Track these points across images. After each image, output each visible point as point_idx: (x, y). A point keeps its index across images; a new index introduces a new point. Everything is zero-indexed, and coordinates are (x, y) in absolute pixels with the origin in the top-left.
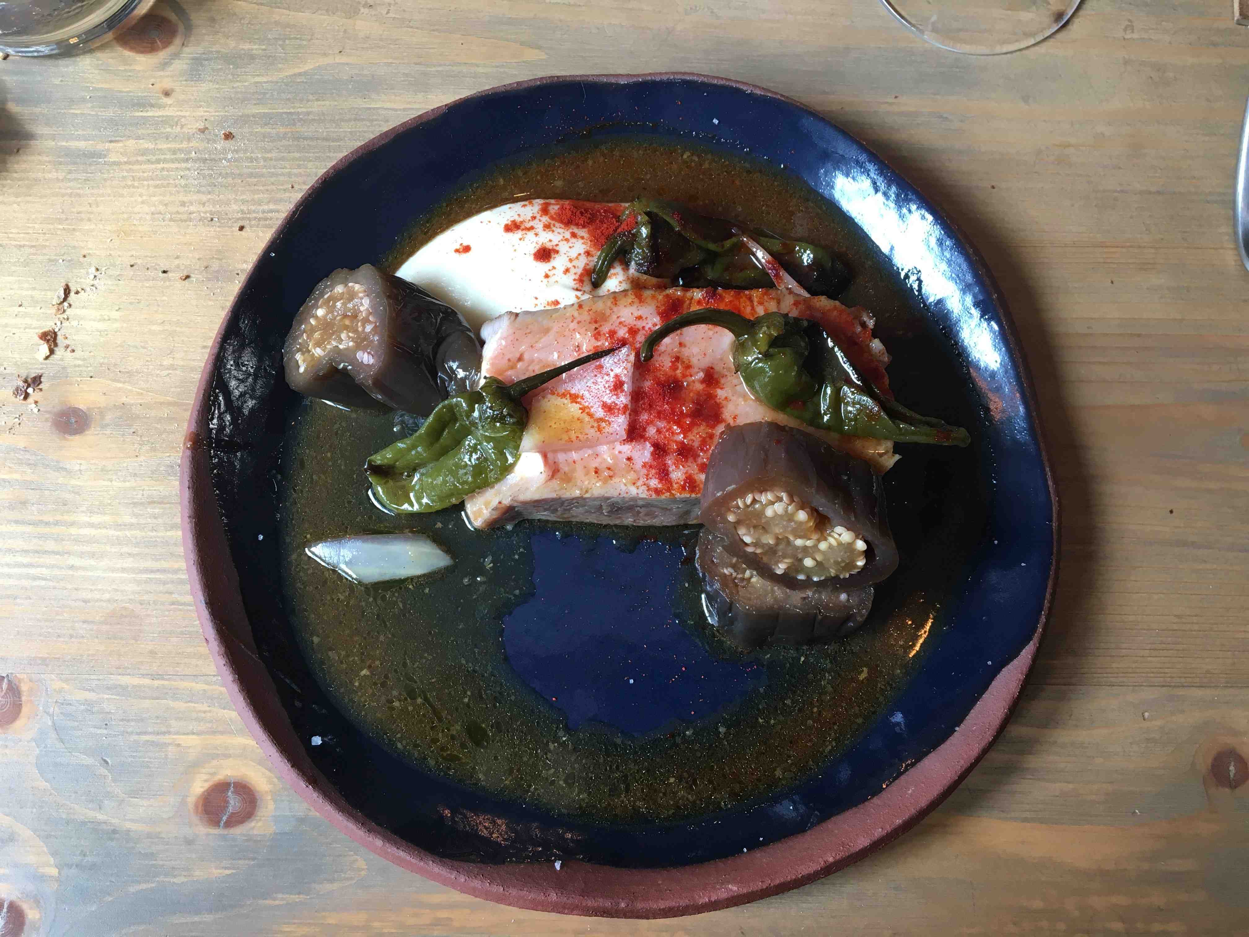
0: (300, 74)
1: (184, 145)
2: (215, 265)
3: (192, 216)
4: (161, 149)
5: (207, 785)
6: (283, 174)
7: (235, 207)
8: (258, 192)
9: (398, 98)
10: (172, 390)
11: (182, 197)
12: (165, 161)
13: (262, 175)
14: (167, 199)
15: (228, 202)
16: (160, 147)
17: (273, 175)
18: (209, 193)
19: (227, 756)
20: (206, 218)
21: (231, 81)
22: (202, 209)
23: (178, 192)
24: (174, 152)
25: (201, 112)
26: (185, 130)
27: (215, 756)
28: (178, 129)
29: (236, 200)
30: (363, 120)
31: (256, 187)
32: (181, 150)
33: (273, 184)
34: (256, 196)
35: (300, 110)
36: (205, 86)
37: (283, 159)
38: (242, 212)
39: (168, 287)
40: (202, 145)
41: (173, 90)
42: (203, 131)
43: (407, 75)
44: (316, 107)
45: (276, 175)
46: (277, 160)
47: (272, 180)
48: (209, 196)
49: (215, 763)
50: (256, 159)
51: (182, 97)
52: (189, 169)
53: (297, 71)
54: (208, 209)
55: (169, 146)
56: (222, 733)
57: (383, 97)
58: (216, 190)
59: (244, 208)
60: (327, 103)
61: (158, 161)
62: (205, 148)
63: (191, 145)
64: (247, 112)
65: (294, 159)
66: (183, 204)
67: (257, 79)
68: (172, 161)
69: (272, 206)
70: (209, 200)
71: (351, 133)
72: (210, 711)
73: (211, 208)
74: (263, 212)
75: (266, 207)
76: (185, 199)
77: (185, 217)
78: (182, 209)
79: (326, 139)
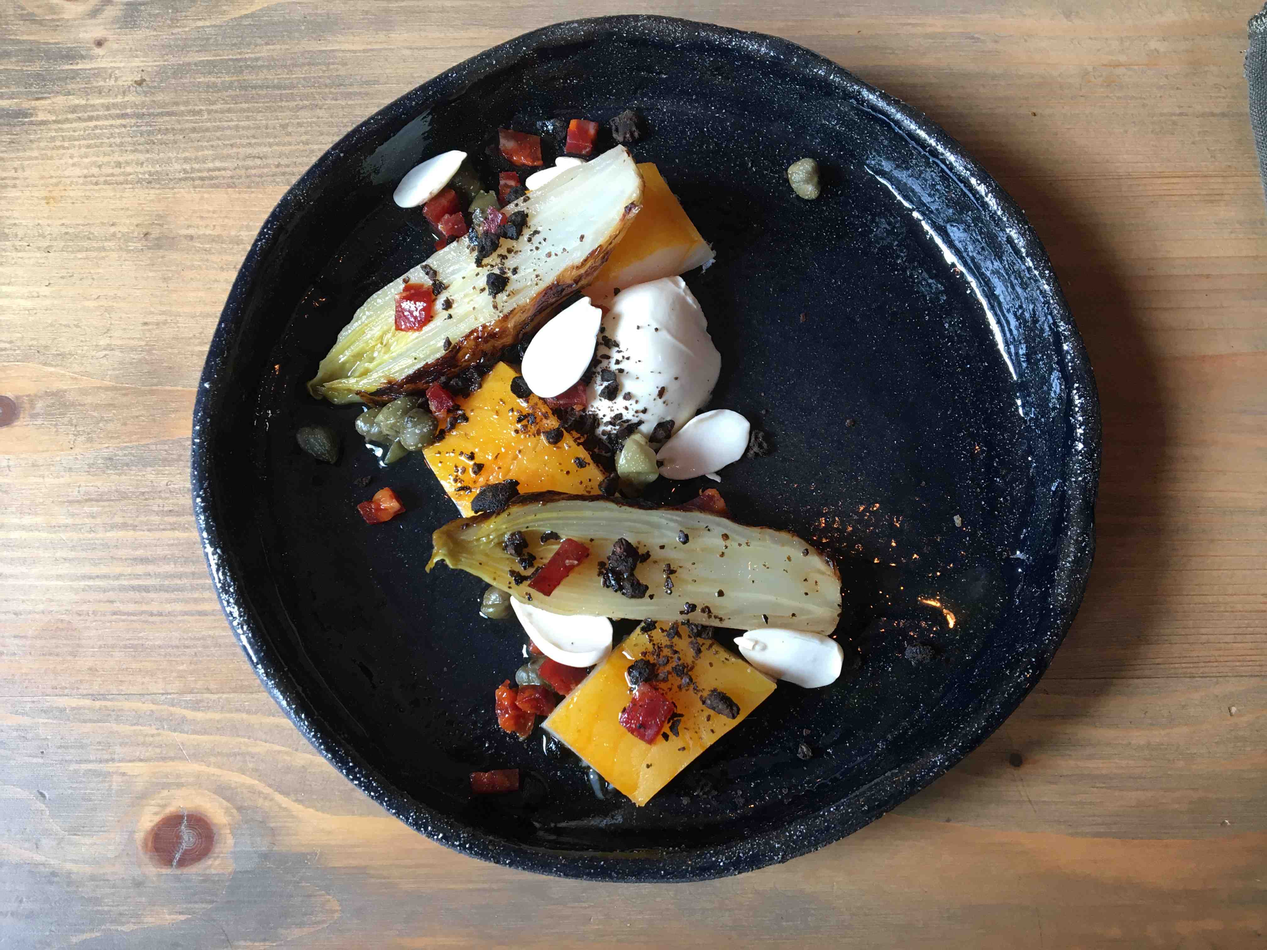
0: (246, 16)
1: (119, 99)
2: (155, 232)
3: (129, 178)
4: (94, 106)
5: (157, 819)
6: (229, 128)
7: (177, 167)
8: (202, 148)
9: (357, 38)
10: (109, 373)
11: (117, 157)
12: (98, 118)
13: (207, 130)
14: (101, 159)
15: (169, 161)
16: (91, 102)
17: (218, 128)
18: (148, 151)
19: (180, 785)
20: (144, 180)
21: (170, 27)
22: (139, 169)
23: (113, 152)
24: (108, 108)
25: (137, 63)
26: (120, 83)
27: (166, 786)
28: (112, 82)
29: (177, 159)
30: (320, 64)
31: (200, 143)
32: (115, 105)
33: (218, 139)
34: (200, 153)
35: (247, 56)
36: (140, 34)
37: (229, 111)
38: (185, 171)
39: (103, 258)
40: (138, 99)
41: (106, 40)
42: (140, 83)
43: (367, 12)
44: (264, 51)
45: (223, 129)
46: (222, 112)
47: (218, 134)
48: (148, 156)
49: (165, 793)
50: (200, 112)
51: (115, 46)
52: (125, 126)
53: (244, 12)
54: (146, 169)
55: (102, 101)
56: (172, 759)
57: (340, 38)
58: (156, 147)
59: (187, 167)
60: (278, 47)
61: (90, 119)
62: (143, 102)
63: (126, 99)
64: (187, 60)
65: (243, 110)
66: (119, 165)
67: (200, 23)
68: (106, 118)
69: (218, 164)
70: (147, 160)
71: (304, 79)
72: (159, 735)
73: (150, 168)
74: (210, 170)
75: (210, 165)
76: (121, 159)
77: (121, 178)
78: (117, 171)
79: (279, 87)
